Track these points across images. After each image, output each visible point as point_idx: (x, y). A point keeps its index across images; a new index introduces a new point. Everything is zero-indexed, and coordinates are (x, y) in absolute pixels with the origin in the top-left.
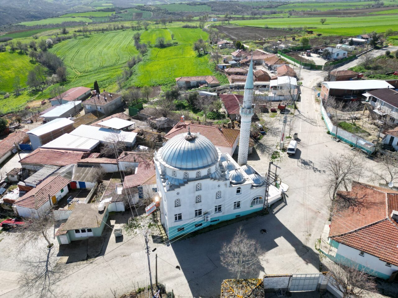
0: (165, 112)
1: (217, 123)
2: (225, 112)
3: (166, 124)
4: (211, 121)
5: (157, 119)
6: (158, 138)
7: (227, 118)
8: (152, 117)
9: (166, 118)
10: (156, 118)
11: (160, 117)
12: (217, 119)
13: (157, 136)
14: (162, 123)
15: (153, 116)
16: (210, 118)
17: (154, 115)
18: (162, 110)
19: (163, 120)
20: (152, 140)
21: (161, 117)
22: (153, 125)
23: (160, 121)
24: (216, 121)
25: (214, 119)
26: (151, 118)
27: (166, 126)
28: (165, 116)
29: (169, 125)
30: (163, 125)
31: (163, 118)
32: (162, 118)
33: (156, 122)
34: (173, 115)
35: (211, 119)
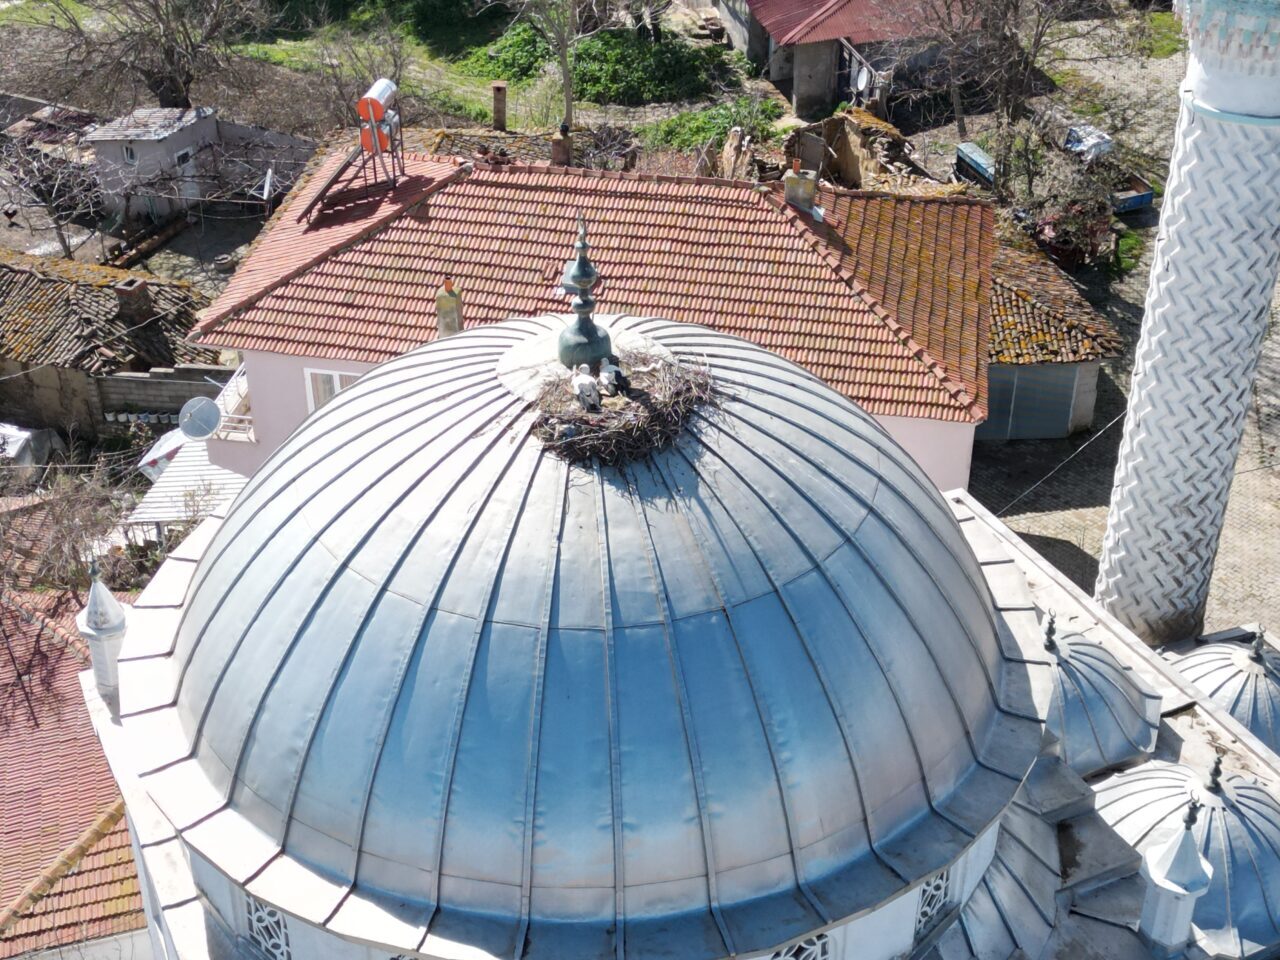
0: (169, 53)
1: (670, 133)
2: (719, 33)
3: (189, 168)
4: (614, 117)
5: (95, 132)
6: (121, 330)
7: (748, 85)
8: (45, 113)
9: (190, 117)
10: (88, 120)
11: (125, 108)
12: (658, 100)
13: (112, 305)
14: (147, 166)
15: (52, 100)
16: (592, 89)
17: (68, 93)
18: (138, 42)
19: (157, 133)
20: (65, 351)
21: (137, 104)
22: (65, 187)
23: (129, 148)
24: (654, 117)
25: (632, 99)
26: (41, 126)
27: (189, 192)
28: (172, 95)
29: (219, 180)
30: (166, 180)
31: (152, 121)
32: (140, 113)
33: (88, 158)
34: (246, 81)
35: (600, 99)
